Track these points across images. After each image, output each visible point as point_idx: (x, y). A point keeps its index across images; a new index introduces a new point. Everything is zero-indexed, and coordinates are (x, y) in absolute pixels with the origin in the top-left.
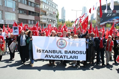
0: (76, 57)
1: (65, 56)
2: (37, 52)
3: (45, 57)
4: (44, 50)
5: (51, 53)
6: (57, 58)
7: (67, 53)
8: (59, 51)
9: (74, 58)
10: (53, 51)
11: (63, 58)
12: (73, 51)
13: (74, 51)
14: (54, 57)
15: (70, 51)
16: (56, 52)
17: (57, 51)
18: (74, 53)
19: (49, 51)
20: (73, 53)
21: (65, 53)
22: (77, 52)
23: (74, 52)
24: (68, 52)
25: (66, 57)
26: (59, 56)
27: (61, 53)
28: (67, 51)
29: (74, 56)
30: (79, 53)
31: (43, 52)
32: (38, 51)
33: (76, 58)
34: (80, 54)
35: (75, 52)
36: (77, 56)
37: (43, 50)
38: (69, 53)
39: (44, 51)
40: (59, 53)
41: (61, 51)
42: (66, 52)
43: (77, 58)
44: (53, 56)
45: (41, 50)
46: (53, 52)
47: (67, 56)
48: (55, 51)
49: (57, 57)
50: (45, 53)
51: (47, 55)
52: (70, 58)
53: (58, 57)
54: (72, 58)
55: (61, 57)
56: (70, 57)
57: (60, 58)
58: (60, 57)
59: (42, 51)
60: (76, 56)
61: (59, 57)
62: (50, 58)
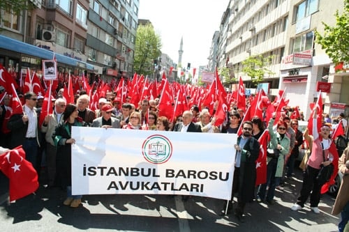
0: (199, 188)
1: (166, 184)
2: (85, 174)
3: (109, 189)
4: (106, 168)
5: (127, 174)
6: (143, 189)
7: (173, 176)
8: (150, 170)
9: (192, 190)
10: (132, 169)
11: (160, 189)
12: (189, 172)
13: (195, 172)
14: (135, 186)
15: (182, 171)
16: (140, 172)
17: (143, 169)
18: (195, 177)
19: (121, 169)
20: (192, 177)
21: (167, 176)
22: (203, 175)
23: (192, 173)
24: (176, 174)
25: (169, 187)
26: (148, 183)
27: (154, 175)
28: (173, 171)
29: (192, 185)
30: (209, 176)
31: (102, 174)
32: (87, 172)
33: (197, 191)
34: (210, 178)
35: (196, 175)
36: (202, 185)
37: (102, 169)
38: (178, 175)
39: (104, 170)
40: (149, 174)
41: (154, 170)
42: (170, 172)
43: (202, 191)
44: (131, 183)
45: (95, 168)
46: (132, 172)
47: (173, 184)
48: (138, 170)
49: (144, 186)
50: (108, 175)
51: (113, 182)
52: (180, 190)
53: (146, 186)
54: (188, 190)
55: (156, 186)
56: (182, 186)
57: (152, 189)
58: (153, 187)
59: (98, 171)
60: (198, 186)
61: (150, 186)
62: (123, 188)
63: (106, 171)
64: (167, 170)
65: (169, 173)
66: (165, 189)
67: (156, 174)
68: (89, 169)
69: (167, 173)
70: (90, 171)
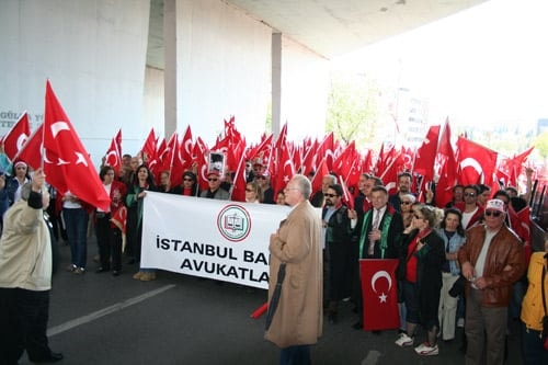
1: (244, 270)
2: (158, 247)
3: (182, 267)
4: (180, 242)
5: (201, 252)
6: (218, 273)
7: (252, 260)
8: (226, 249)
10: (207, 246)
11: (237, 277)
14: (210, 269)
15: (262, 255)
16: (215, 251)
17: (218, 248)
19: (196, 245)
21: (245, 260)
24: (255, 257)
25: (247, 274)
26: (224, 266)
27: (231, 257)
28: (252, 254)
31: (176, 249)
32: (161, 244)
37: (177, 242)
38: (258, 260)
40: (225, 255)
41: (231, 250)
42: (248, 254)
44: (206, 264)
45: (168, 241)
46: (207, 250)
47: (252, 271)
48: (213, 248)
49: (220, 269)
50: (182, 250)
51: (187, 260)
52: (260, 281)
53: (222, 270)
55: (232, 271)
56: (263, 275)
57: (227, 275)
58: (229, 273)
59: (172, 245)
61: (226, 270)
62: (198, 269)
63: (180, 246)
64: (246, 252)
65: (248, 256)
66: (243, 277)
67: (233, 256)
68: (163, 242)
69: (246, 256)
70: (163, 244)
